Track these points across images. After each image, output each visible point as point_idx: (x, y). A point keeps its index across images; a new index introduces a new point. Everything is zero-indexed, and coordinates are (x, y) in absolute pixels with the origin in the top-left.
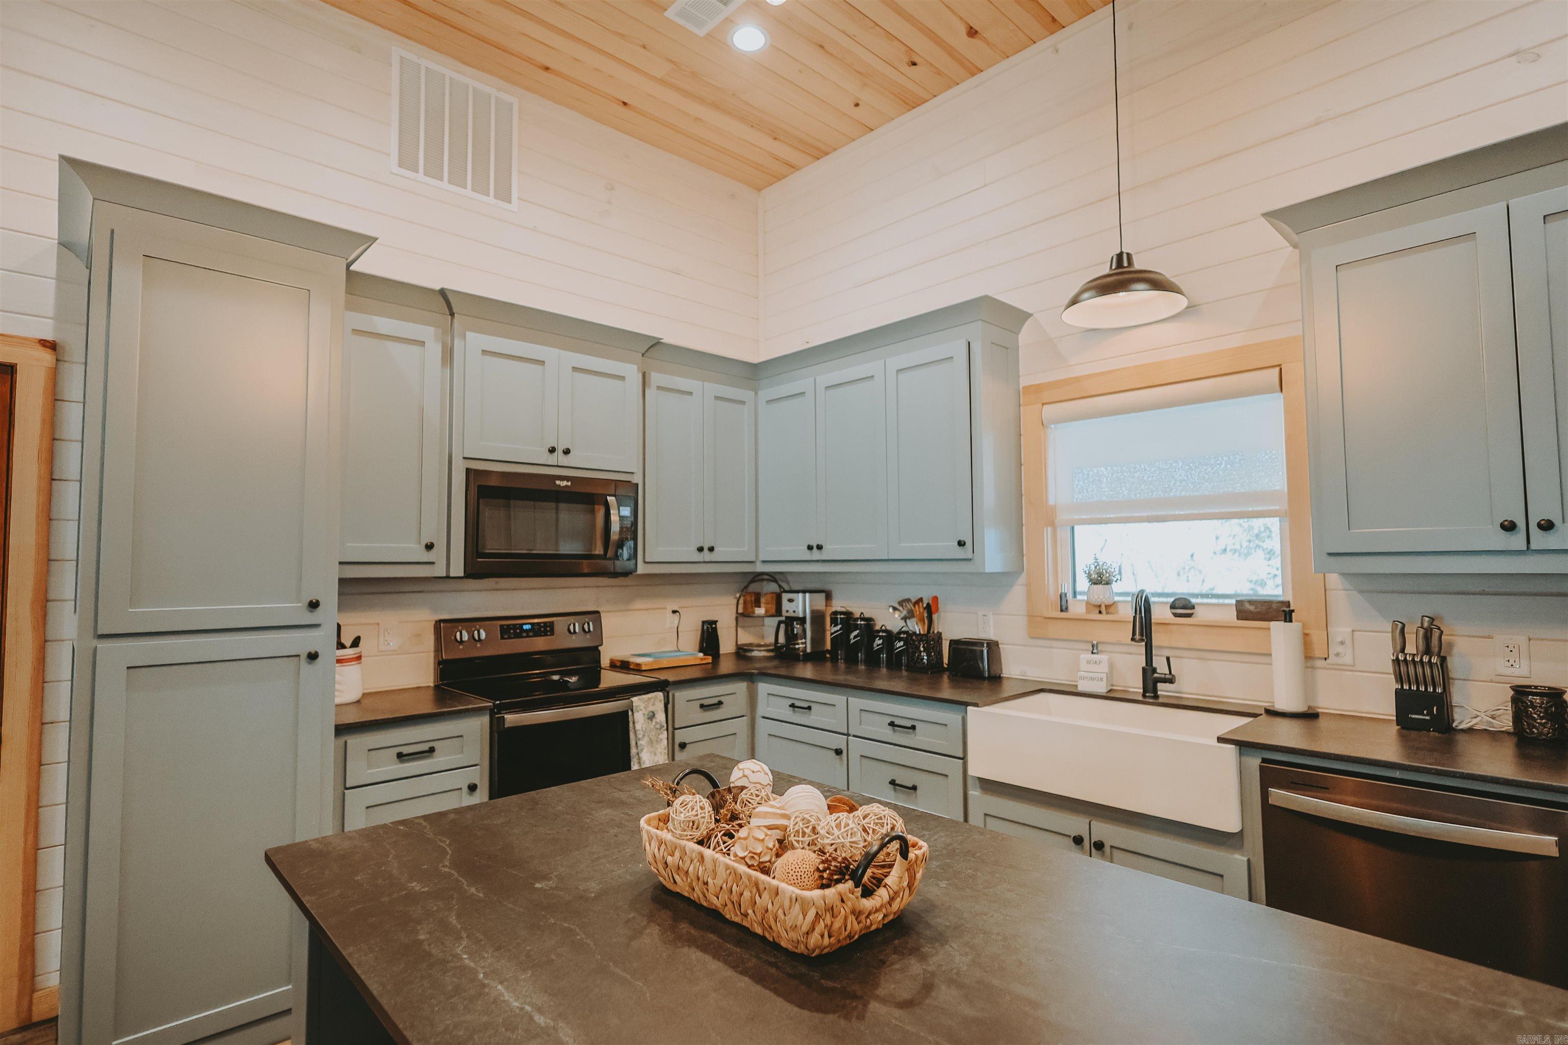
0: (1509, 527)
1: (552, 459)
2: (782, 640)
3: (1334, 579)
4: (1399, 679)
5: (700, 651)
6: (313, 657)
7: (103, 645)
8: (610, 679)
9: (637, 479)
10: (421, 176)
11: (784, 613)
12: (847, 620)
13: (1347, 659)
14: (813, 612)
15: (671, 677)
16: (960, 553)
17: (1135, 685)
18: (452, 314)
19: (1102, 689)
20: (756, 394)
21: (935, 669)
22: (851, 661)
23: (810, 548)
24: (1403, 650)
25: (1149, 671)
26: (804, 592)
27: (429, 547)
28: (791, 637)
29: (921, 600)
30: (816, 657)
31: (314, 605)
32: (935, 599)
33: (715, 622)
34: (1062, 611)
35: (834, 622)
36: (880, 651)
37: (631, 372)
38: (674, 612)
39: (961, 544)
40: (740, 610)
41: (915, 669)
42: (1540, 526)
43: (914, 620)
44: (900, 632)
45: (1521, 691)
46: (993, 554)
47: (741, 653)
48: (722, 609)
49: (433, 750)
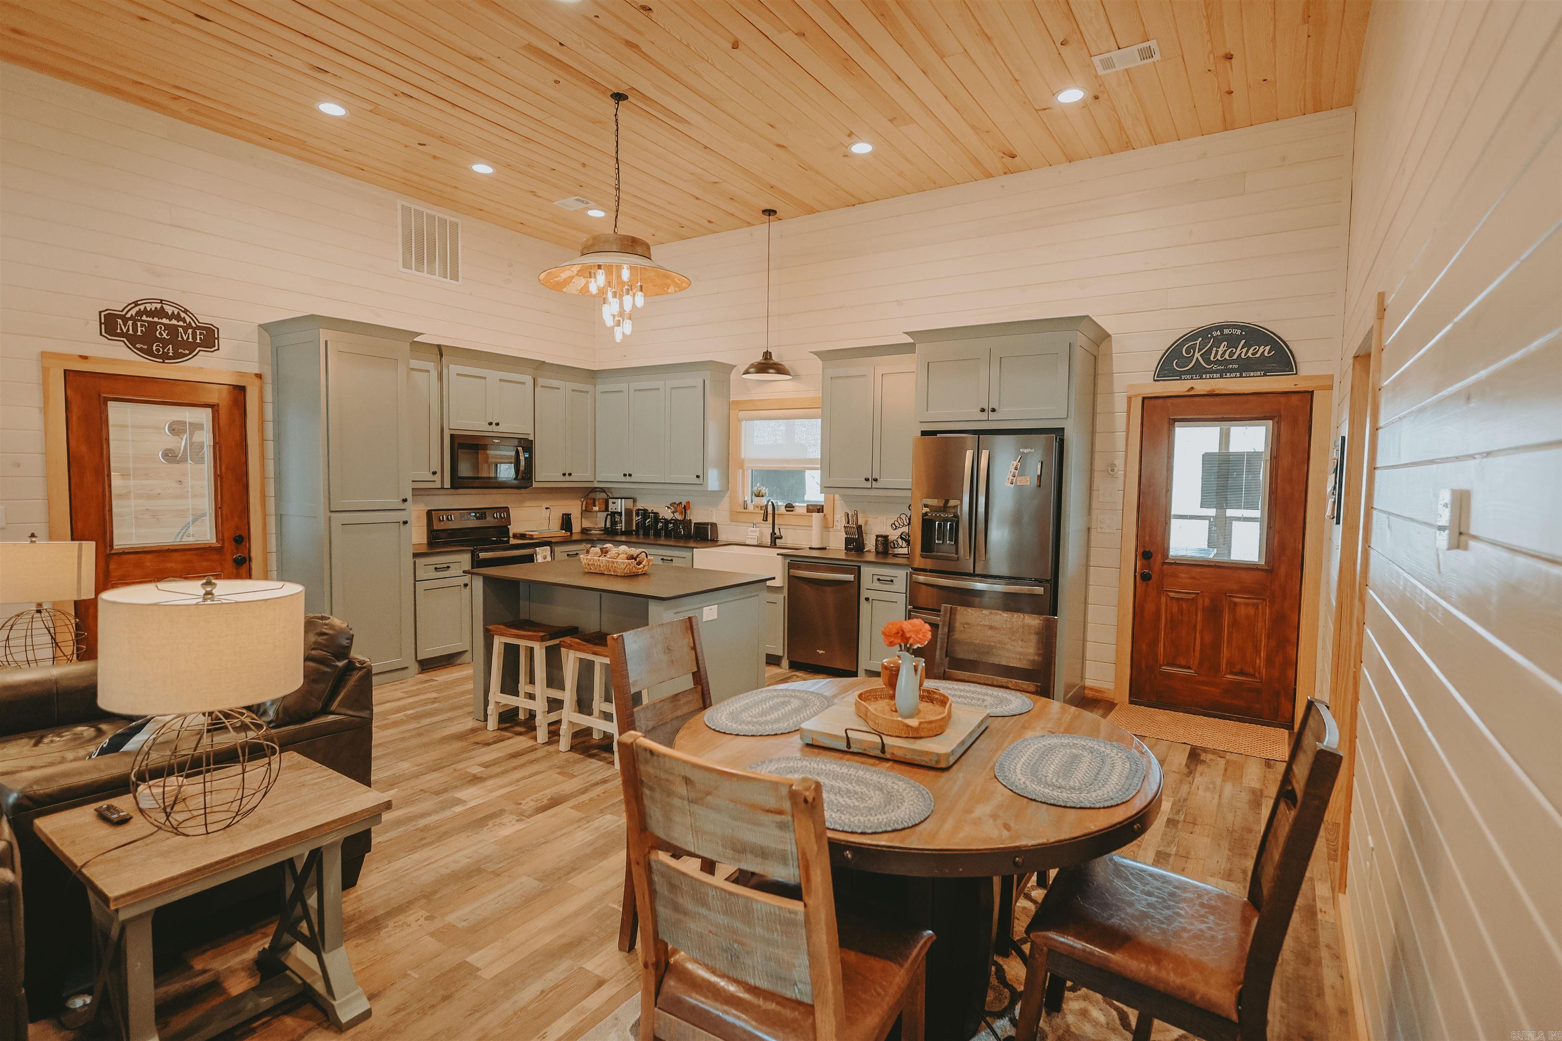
0: (867, 480)
1: (490, 428)
2: (608, 525)
3: (837, 496)
4: (846, 534)
5: (562, 529)
6: (405, 523)
7: (333, 515)
8: (514, 541)
9: (531, 438)
10: (413, 271)
11: (610, 510)
12: (645, 513)
13: (839, 528)
14: (626, 509)
15: (553, 540)
16: (697, 481)
17: (768, 541)
18: (441, 355)
19: (755, 543)
20: (595, 386)
21: (688, 537)
22: (646, 535)
23: (625, 475)
24: (848, 523)
25: (773, 533)
26: (621, 498)
27: (434, 473)
28: (614, 523)
29: (681, 503)
30: (628, 533)
31: (405, 500)
32: (688, 503)
33: (570, 514)
34: (744, 509)
35: (637, 515)
36: (661, 529)
37: (529, 379)
38: (547, 508)
39: (698, 477)
40: (584, 509)
41: (678, 537)
42: (874, 480)
43: (677, 513)
44: (672, 519)
45: (877, 536)
46: (713, 481)
47: (584, 531)
48: (574, 508)
49: (448, 567)
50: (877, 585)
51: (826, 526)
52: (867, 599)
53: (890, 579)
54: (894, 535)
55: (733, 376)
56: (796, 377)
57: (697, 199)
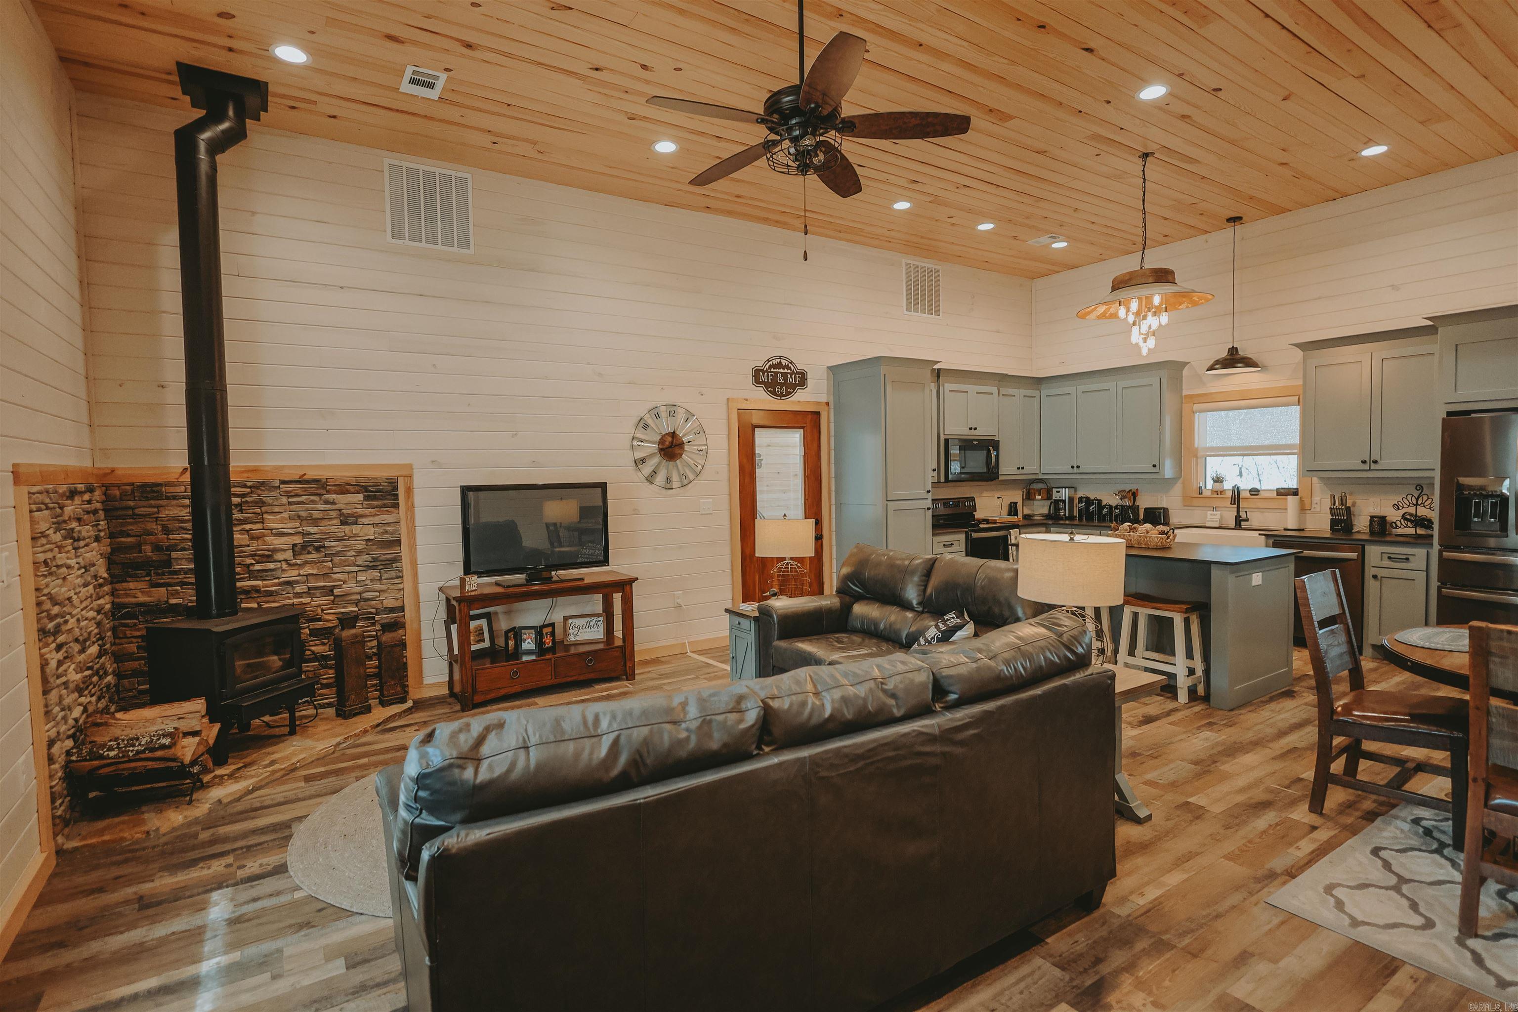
0: (1364, 462)
1: (970, 433)
2: (1052, 511)
3: (1315, 479)
4: (1332, 515)
5: (1009, 515)
6: (928, 509)
7: (889, 503)
9: (998, 438)
10: (913, 313)
11: (1054, 498)
12: (1089, 501)
13: (1318, 510)
14: (1069, 497)
16: (1154, 470)
17: (1232, 523)
18: (938, 376)
19: (1217, 526)
20: (1041, 392)
21: (1137, 520)
22: (1091, 520)
23: (1073, 467)
24: (1334, 505)
25: (1238, 517)
26: (1065, 488)
27: (934, 470)
28: (1057, 509)
29: (1131, 490)
30: (1071, 518)
31: (929, 492)
32: (1138, 490)
33: (1016, 502)
34: (1199, 494)
35: (1080, 502)
36: (1106, 515)
37: (995, 390)
38: (1002, 497)
39: (1154, 466)
40: (1026, 498)
41: (1124, 520)
42: (1373, 462)
43: (1126, 500)
44: (1117, 506)
45: (1372, 517)
46: (1168, 471)
47: (1026, 517)
48: (1017, 496)
49: (952, 544)
50: (1386, 563)
51: (1303, 509)
52: (1375, 577)
53: (1404, 557)
54: (1394, 516)
55: (1185, 372)
56: (1264, 368)
57: (1166, 219)
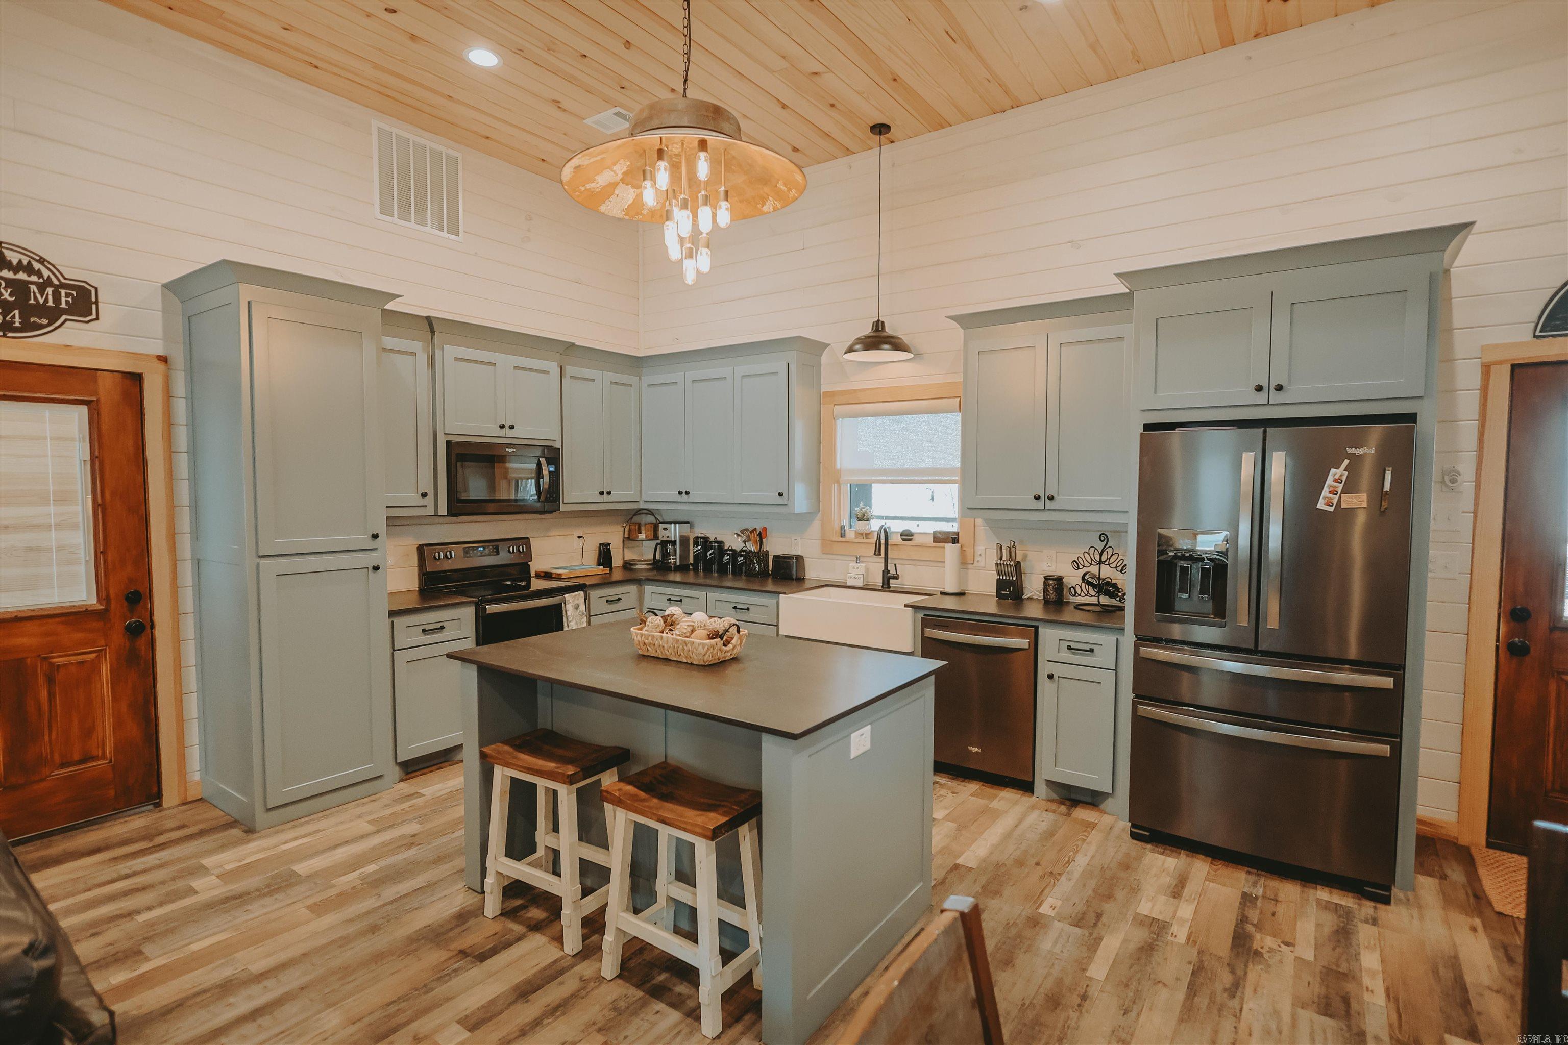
0: (1037, 498)
1: (502, 433)
2: (658, 557)
3: (979, 521)
4: (999, 574)
5: (599, 564)
6: (376, 568)
7: (262, 562)
8: (537, 584)
9: (558, 445)
10: (395, 219)
11: (660, 538)
12: (705, 543)
13: (982, 564)
14: (681, 537)
15: (588, 582)
16: (780, 501)
17: (878, 581)
18: (433, 332)
19: (860, 583)
20: (640, 379)
21: (764, 575)
22: (708, 570)
23: (680, 493)
24: (1001, 559)
25: (886, 571)
26: (675, 523)
27: (424, 495)
28: (665, 555)
29: (755, 529)
30: (683, 568)
31: (375, 536)
32: (765, 529)
33: (609, 544)
34: (841, 537)
35: (696, 544)
36: (728, 563)
37: (553, 367)
38: (579, 537)
39: (780, 495)
40: (626, 536)
41: (751, 575)
42: (1049, 498)
43: (750, 542)
44: (741, 551)
45: (1047, 578)
46: (800, 501)
47: (628, 566)
48: (614, 536)
49: (443, 627)
50: (1066, 656)
51: (964, 562)
52: (1051, 677)
53: (1087, 647)
54: (1073, 578)
55: (825, 358)
56: (918, 355)
